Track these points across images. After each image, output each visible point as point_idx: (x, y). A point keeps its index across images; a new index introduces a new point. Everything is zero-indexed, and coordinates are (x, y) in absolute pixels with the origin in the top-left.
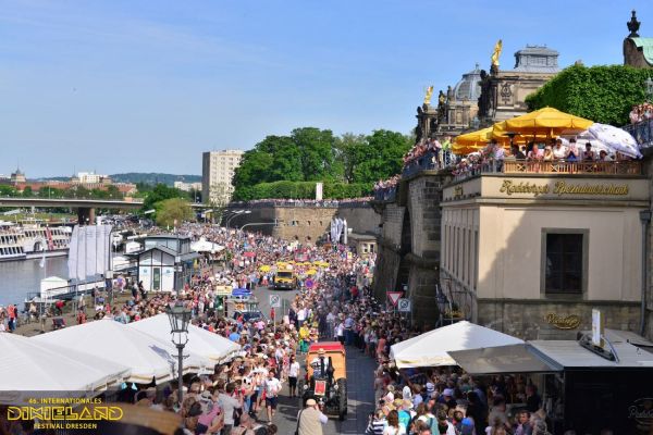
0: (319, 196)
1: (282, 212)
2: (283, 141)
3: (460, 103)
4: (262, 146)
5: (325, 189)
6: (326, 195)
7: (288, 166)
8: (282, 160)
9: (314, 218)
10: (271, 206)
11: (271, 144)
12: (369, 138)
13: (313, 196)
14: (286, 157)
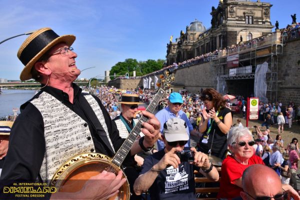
0: (135, 75)
1: (122, 81)
2: (123, 63)
3: (192, 32)
4: (117, 65)
5: (136, 73)
6: (136, 75)
7: (124, 69)
8: (122, 67)
9: (133, 83)
10: (119, 79)
11: (119, 64)
12: (146, 62)
13: (132, 75)
14: (124, 66)
